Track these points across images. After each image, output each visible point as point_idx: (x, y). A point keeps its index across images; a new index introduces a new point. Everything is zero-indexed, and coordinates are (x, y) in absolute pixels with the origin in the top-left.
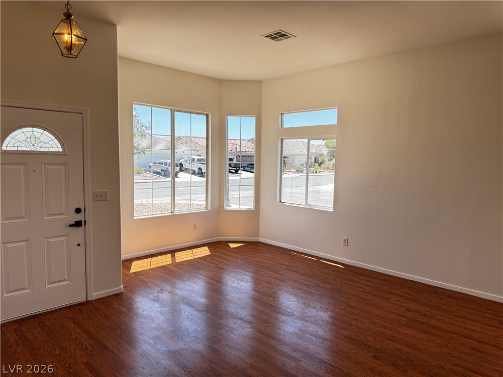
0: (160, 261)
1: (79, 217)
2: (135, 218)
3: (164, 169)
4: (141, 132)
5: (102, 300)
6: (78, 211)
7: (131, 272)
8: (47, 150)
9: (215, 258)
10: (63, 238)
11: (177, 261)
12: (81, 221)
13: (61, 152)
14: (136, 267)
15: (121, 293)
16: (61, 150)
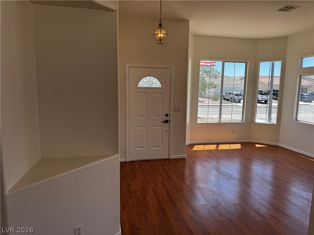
0: (209, 147)
1: (167, 118)
2: (198, 123)
3: (232, 97)
4: (215, 76)
5: (176, 160)
6: (167, 115)
7: (193, 150)
8: (155, 86)
9: (243, 151)
10: (160, 127)
11: (219, 149)
12: (168, 120)
13: (161, 88)
14: (196, 148)
15: (185, 158)
16: (161, 87)
